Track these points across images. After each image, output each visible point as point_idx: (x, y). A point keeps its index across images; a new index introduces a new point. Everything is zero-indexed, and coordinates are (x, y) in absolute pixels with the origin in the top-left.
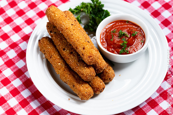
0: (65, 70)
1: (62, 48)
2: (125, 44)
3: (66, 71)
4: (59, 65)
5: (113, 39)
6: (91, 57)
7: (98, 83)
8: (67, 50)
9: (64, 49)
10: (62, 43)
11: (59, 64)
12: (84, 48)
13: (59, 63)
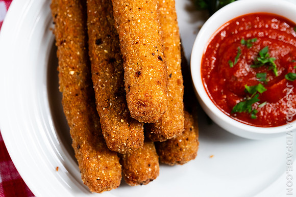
0: (77, 95)
1: (97, 35)
2: (258, 92)
3: (78, 100)
4: (71, 75)
5: (236, 62)
6: (144, 105)
7: (140, 165)
8: (104, 48)
9: (99, 42)
10: (102, 23)
11: (72, 73)
12: (138, 74)
13: (73, 69)
